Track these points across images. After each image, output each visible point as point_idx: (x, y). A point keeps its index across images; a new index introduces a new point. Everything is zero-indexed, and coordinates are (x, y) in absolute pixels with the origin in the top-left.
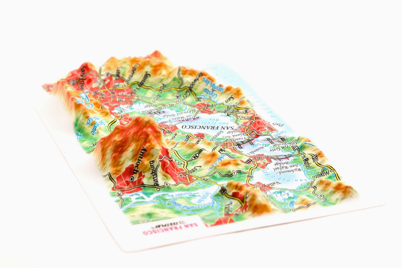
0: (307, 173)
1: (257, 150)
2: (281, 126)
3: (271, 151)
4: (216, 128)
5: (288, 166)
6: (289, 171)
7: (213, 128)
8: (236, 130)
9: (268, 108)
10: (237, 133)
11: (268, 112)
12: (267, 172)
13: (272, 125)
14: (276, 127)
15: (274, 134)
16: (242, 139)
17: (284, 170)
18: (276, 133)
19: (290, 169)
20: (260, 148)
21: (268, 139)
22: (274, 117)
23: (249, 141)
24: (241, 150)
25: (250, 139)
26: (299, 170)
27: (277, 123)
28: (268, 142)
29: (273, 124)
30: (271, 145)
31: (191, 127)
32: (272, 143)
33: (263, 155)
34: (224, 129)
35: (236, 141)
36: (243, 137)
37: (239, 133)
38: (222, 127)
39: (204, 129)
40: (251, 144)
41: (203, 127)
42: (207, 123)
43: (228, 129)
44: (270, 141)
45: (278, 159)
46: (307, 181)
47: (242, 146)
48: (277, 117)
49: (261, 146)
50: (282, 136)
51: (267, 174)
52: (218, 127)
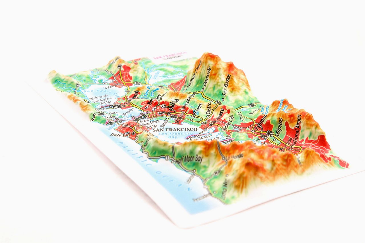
0: (85, 97)
1: (128, 112)
2: (112, 134)
3: (116, 112)
4: (167, 129)
5: (100, 102)
6: (99, 97)
7: (171, 130)
8: (151, 129)
9: (128, 151)
10: (148, 126)
11: (127, 147)
12: (116, 95)
13: (120, 134)
14: (117, 133)
15: (117, 125)
16: (143, 121)
17: (103, 98)
18: (115, 127)
19: (99, 99)
20: (126, 114)
21: (121, 121)
22: (120, 143)
23: (136, 119)
24: (141, 112)
25: (136, 121)
26: (91, 99)
27: (116, 137)
28: (121, 119)
29: (120, 136)
30: (117, 117)
31: (189, 129)
32: (117, 119)
33: (122, 109)
34: (161, 129)
35: (147, 119)
36: (143, 123)
37: (147, 126)
38: (163, 131)
39: (178, 129)
40: (134, 117)
41: (180, 131)
42: (177, 134)
43: (158, 129)
44: (119, 120)
45: (109, 106)
46: (84, 91)
47: (141, 115)
48: (118, 143)
49: (125, 116)
50: (110, 126)
51: (115, 94)
52: (167, 131)
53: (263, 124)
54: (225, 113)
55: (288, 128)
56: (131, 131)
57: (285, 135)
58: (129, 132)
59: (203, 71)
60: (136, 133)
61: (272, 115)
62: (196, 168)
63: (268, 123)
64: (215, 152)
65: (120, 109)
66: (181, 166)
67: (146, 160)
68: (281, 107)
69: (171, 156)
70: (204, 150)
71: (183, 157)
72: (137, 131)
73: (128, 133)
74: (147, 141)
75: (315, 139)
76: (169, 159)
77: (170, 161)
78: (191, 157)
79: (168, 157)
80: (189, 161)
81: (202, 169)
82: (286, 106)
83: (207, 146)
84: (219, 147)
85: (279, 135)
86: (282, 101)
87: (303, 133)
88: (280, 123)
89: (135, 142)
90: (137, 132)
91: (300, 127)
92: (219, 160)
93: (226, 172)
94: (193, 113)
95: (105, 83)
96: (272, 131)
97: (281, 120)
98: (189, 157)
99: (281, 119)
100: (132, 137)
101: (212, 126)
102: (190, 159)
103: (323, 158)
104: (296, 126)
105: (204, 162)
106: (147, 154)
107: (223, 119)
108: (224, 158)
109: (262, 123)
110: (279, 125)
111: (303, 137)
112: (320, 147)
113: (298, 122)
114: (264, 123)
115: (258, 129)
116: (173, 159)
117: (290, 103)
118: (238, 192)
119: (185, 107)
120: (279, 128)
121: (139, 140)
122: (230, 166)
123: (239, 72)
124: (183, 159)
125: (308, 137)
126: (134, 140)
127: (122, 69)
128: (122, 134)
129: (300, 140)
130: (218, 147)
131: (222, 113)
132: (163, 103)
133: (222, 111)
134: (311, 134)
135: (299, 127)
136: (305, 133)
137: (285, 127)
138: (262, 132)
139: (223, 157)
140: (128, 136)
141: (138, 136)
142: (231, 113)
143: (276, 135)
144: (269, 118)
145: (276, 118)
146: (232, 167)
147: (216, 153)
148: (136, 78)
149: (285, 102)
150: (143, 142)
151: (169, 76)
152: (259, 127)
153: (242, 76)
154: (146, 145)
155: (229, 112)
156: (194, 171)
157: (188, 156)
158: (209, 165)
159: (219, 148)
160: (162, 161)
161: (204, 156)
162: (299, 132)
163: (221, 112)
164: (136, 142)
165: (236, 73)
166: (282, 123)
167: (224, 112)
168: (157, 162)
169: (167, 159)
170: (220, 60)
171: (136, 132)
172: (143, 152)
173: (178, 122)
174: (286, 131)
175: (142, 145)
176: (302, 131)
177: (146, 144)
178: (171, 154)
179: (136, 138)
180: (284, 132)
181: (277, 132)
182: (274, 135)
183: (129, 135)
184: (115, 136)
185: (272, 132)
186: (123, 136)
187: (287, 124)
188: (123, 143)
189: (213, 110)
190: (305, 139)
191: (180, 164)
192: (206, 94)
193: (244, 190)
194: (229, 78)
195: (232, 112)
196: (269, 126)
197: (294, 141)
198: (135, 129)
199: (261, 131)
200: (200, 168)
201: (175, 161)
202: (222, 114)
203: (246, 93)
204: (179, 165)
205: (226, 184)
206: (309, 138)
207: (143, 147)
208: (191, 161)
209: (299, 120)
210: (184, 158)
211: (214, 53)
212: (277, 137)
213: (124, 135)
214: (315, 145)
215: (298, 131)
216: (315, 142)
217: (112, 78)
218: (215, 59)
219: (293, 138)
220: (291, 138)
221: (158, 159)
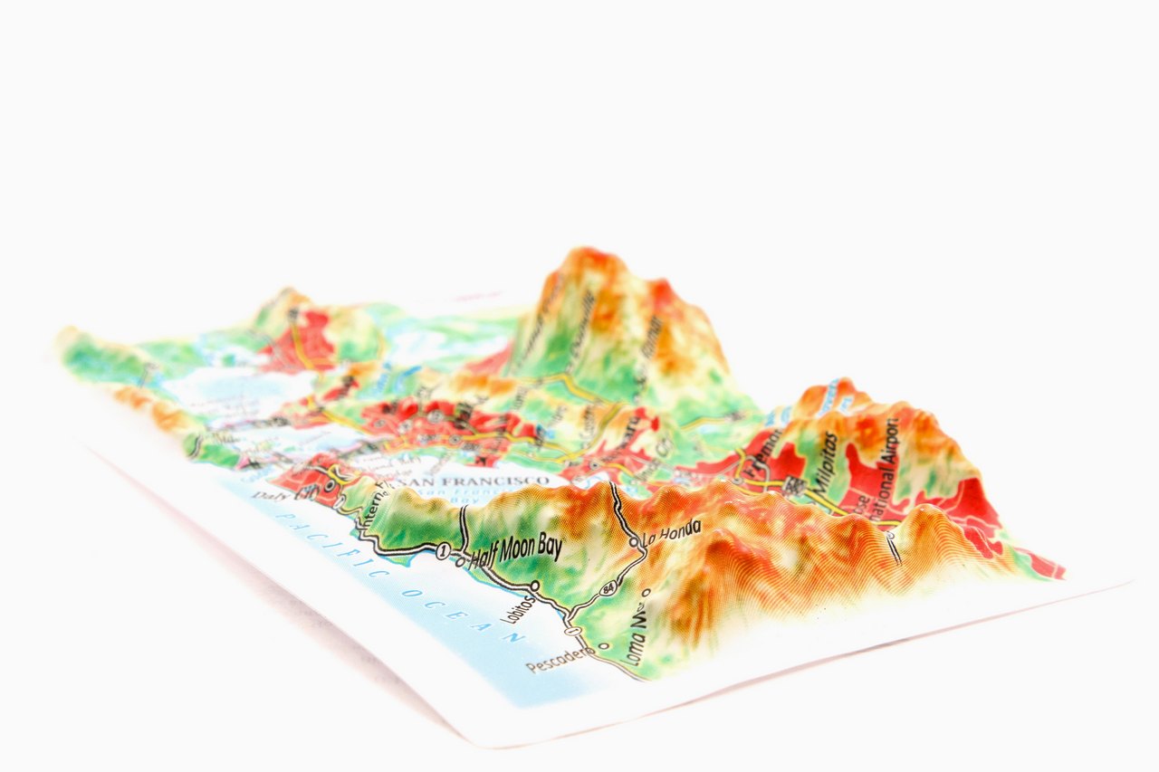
1: (315, 438)
2: (259, 493)
3: (277, 438)
4: (448, 480)
7: (458, 482)
8: (391, 480)
9: (308, 537)
10: (383, 472)
11: (307, 526)
12: (277, 396)
13: (287, 493)
14: (277, 490)
15: (276, 471)
16: (364, 460)
17: (233, 403)
18: (270, 475)
20: (308, 442)
21: (289, 461)
22: (285, 516)
24: (359, 437)
26: (193, 405)
27: (272, 501)
28: (290, 455)
29: (284, 497)
30: (280, 450)
31: (523, 480)
32: (279, 455)
33: (298, 428)
35: (378, 454)
36: (364, 464)
37: (377, 472)
38: (432, 484)
39: (483, 480)
40: (336, 448)
41: (490, 484)
42: (481, 491)
43: (415, 480)
44: (283, 459)
45: (252, 423)
46: (171, 385)
47: (359, 444)
48: (277, 517)
50: (251, 472)
52: (444, 484)
53: (772, 460)
54: (642, 431)
55: (856, 467)
56: (322, 481)
57: (847, 488)
58: (317, 483)
59: (569, 307)
60: (339, 484)
61: (800, 424)
62: (539, 576)
63: (788, 453)
64: (605, 523)
65: (287, 429)
66: (488, 575)
67: (371, 560)
68: (830, 402)
69: (456, 544)
70: (568, 517)
71: (498, 542)
72: (342, 479)
73: (313, 487)
74: (374, 503)
75: (948, 493)
76: (450, 554)
77: (451, 559)
78: (525, 541)
79: (444, 547)
80: (515, 557)
81: (563, 581)
82: (847, 399)
83: (578, 503)
84: (618, 505)
85: (824, 491)
86: (835, 385)
87: (909, 476)
88: (829, 450)
89: (335, 512)
90: (342, 483)
91: (897, 459)
92: (619, 547)
93: (642, 584)
94: (533, 433)
95: (244, 364)
96: (802, 477)
97: (832, 439)
98: (517, 542)
99: (832, 436)
100: (325, 499)
101: (599, 471)
102: (520, 549)
103: (975, 543)
104: (884, 458)
105: (568, 558)
106: (374, 542)
107: (635, 448)
108: (634, 542)
109: (768, 455)
110: (826, 457)
111: (907, 490)
112: (964, 520)
113: (888, 442)
114: (775, 453)
115: (752, 476)
116: (461, 553)
117: (859, 387)
118: (684, 642)
119: (507, 417)
120: (824, 467)
121: (349, 504)
122: (657, 564)
123: (689, 314)
124: (496, 549)
125: (925, 491)
126: (332, 508)
127: (302, 321)
128: (290, 493)
129: (896, 500)
130: (616, 503)
131: (633, 430)
132: (435, 407)
133: (632, 426)
134: (933, 479)
135: (892, 459)
136: (912, 478)
137: (846, 463)
138: (767, 483)
139: (633, 538)
140: (311, 496)
141: (343, 492)
142: (662, 430)
143: (815, 491)
144: (791, 438)
145: (813, 435)
146: (662, 567)
147: (609, 524)
148: (348, 347)
149: (844, 387)
150: (360, 510)
151: (460, 347)
152: (758, 469)
153: (700, 326)
154: (371, 515)
155: (655, 425)
156: (535, 586)
157: (512, 538)
158: (585, 566)
159: (620, 508)
160: (424, 560)
161: (568, 536)
162: (892, 475)
163: (629, 428)
164: (338, 512)
165: (680, 316)
166: (834, 449)
167: (638, 427)
168: (408, 565)
169: (443, 555)
170: (624, 268)
171: (339, 481)
172: (362, 537)
173: (482, 461)
174: (848, 476)
175: (359, 518)
176: (902, 472)
177: (372, 513)
178: (455, 537)
179: (340, 499)
180: (841, 480)
181: (818, 481)
182: (809, 489)
183: (314, 495)
184: (267, 500)
185: (803, 482)
186: (296, 498)
187: (851, 453)
188: (294, 517)
189: (604, 424)
190: (912, 497)
191: (485, 568)
192: (582, 382)
193: (704, 633)
194: (657, 329)
195: (668, 426)
196: (790, 463)
197: (876, 505)
198: (334, 472)
199: (764, 481)
200: (554, 576)
201: (470, 558)
202: (632, 434)
203: (715, 378)
204: (483, 570)
205: (643, 620)
206: (929, 492)
207: (360, 524)
208: (523, 555)
209: (892, 436)
210: (499, 546)
211: (603, 247)
212: (820, 496)
213: (297, 494)
214: (950, 513)
215: (889, 475)
216: (949, 503)
217: (269, 351)
218: (609, 266)
219: (872, 498)
220: (867, 496)
221: (411, 556)
